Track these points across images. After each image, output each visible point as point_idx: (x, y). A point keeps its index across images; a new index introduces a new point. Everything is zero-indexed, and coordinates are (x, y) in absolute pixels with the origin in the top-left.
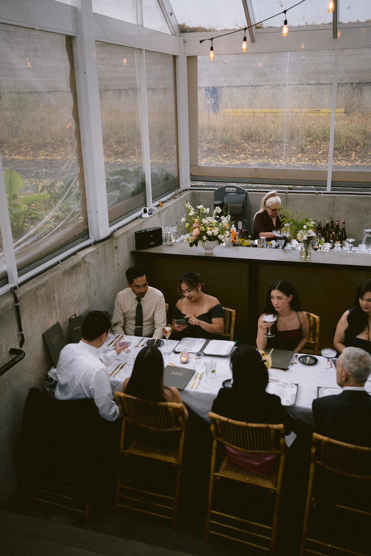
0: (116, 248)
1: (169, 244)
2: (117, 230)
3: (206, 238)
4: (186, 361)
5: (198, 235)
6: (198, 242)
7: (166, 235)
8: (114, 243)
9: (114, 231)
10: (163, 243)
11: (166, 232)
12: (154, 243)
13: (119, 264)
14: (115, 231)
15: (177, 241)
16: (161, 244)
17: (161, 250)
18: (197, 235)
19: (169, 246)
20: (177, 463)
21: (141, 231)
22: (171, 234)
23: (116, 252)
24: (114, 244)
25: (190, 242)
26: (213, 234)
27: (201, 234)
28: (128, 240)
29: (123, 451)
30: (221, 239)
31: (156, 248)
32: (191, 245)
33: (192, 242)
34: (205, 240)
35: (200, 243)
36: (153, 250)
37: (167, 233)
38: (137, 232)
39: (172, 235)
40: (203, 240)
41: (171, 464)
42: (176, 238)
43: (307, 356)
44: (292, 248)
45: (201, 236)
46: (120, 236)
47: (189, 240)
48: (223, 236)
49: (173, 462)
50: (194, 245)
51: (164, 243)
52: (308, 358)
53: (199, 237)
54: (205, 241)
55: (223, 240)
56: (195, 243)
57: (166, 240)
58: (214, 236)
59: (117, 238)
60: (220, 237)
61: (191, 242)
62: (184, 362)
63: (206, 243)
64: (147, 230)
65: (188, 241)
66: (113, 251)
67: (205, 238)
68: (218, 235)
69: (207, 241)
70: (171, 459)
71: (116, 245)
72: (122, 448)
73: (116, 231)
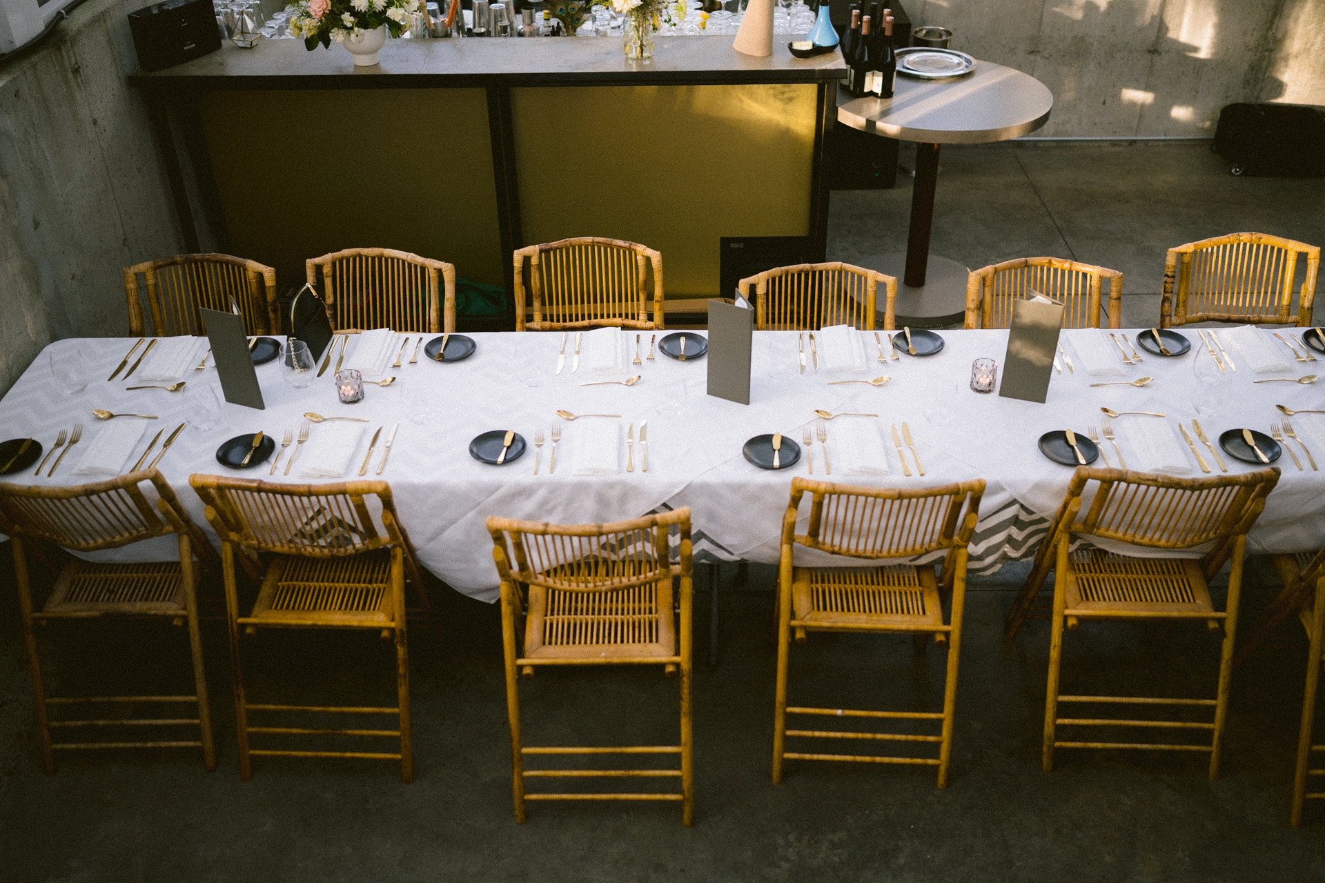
0: (76, 71)
1: (243, 45)
2: (67, 14)
3: (352, 19)
4: (354, 396)
5: (327, 12)
6: (330, 34)
7: (229, 16)
8: (66, 58)
9: (59, 17)
10: (223, 42)
11: (226, 6)
12: (193, 45)
13: (95, 122)
14: (63, 18)
15: (265, 32)
16: (218, 46)
17: (222, 64)
18: (324, 13)
19: (245, 53)
20: (393, 625)
21: (148, 9)
22: (242, 13)
23: (78, 85)
24: (67, 63)
25: (306, 33)
26: (370, 6)
27: (335, 9)
28: (110, 42)
29: (241, 620)
30: (397, 20)
31: (204, 60)
32: (310, 44)
33: (312, 36)
34: (349, 25)
35: (337, 36)
36: (197, 69)
37: (229, 10)
38: (134, 13)
39: (245, 16)
40: (345, 27)
41: (376, 631)
42: (260, 24)
43: (678, 336)
44: (597, 31)
45: (337, 14)
46: (80, 32)
47: (301, 29)
48: (401, 11)
49: (382, 625)
50: (321, 45)
51: (226, 43)
52: (683, 340)
53: (331, 20)
54: (352, 28)
55: (402, 23)
56: (320, 37)
57: (231, 34)
58: (375, 12)
59: (74, 40)
60: (393, 13)
61: (309, 35)
62: (349, 399)
63: (353, 35)
64: (165, 7)
65: (297, 31)
66: (66, 81)
67: (347, 19)
68: (385, 8)
69: (356, 29)
70: (376, 618)
71: (73, 61)
72: (234, 616)
73: (65, 16)
